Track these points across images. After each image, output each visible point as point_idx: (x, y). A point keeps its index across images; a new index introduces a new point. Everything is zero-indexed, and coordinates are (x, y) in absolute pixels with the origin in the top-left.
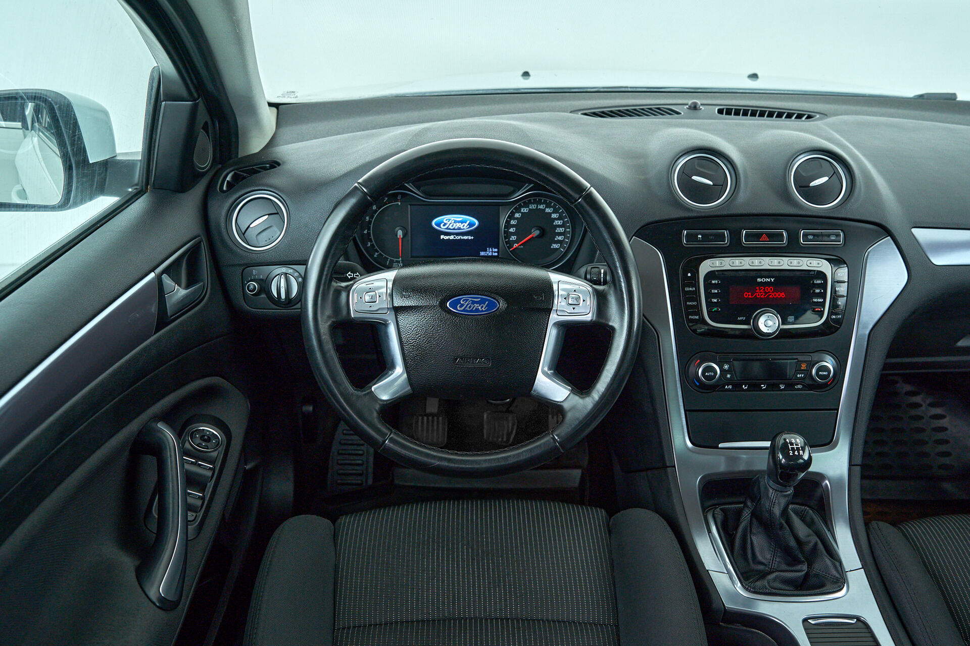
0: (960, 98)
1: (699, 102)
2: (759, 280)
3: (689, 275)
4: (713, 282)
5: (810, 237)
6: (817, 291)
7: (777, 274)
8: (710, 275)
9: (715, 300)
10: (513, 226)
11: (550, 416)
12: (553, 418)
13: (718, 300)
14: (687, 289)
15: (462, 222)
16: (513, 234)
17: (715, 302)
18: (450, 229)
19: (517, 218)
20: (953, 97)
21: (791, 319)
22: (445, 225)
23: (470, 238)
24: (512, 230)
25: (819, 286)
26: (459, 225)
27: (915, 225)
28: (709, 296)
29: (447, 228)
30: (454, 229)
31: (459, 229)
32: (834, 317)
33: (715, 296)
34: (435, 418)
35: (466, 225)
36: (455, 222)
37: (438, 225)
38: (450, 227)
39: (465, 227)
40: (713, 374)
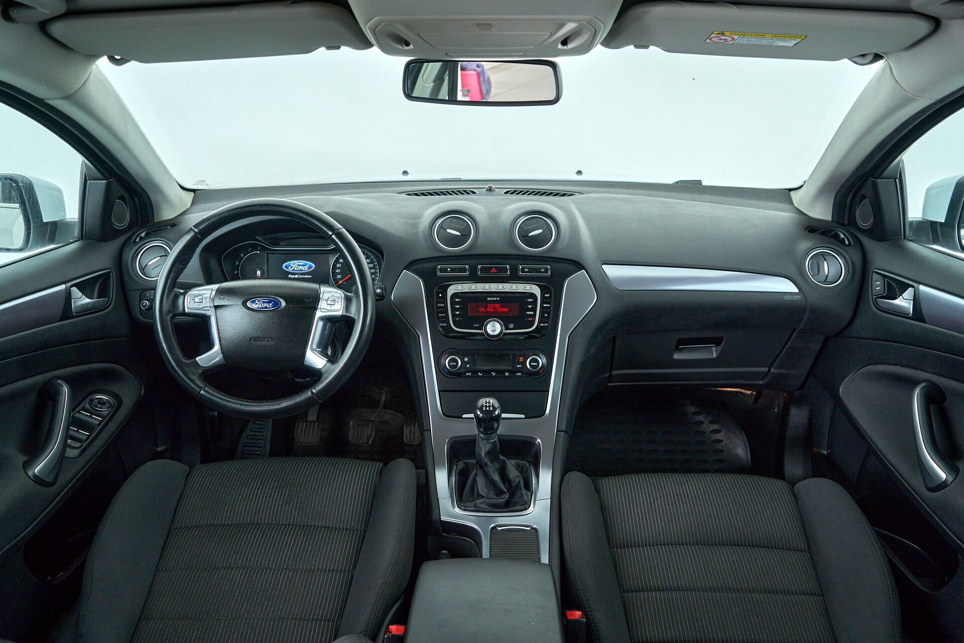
0: (704, 183)
1: (494, 187)
2: (489, 299)
3: (440, 295)
4: (457, 300)
5: (526, 270)
6: (530, 306)
7: (502, 295)
8: (455, 295)
9: (458, 313)
10: (338, 268)
11: (405, 426)
12: (407, 428)
13: (460, 313)
14: (439, 305)
15: (303, 265)
16: (338, 274)
17: (458, 314)
18: (295, 270)
19: (341, 263)
20: (699, 182)
21: (511, 326)
22: (292, 267)
23: (309, 276)
24: (337, 271)
25: (530, 303)
26: (301, 268)
27: (605, 263)
28: (453, 309)
29: (293, 270)
30: (298, 270)
31: (301, 270)
32: (542, 325)
33: (457, 309)
34: (312, 424)
35: (306, 267)
36: (299, 265)
37: (287, 267)
38: (295, 269)
39: (305, 269)
40: (455, 364)
